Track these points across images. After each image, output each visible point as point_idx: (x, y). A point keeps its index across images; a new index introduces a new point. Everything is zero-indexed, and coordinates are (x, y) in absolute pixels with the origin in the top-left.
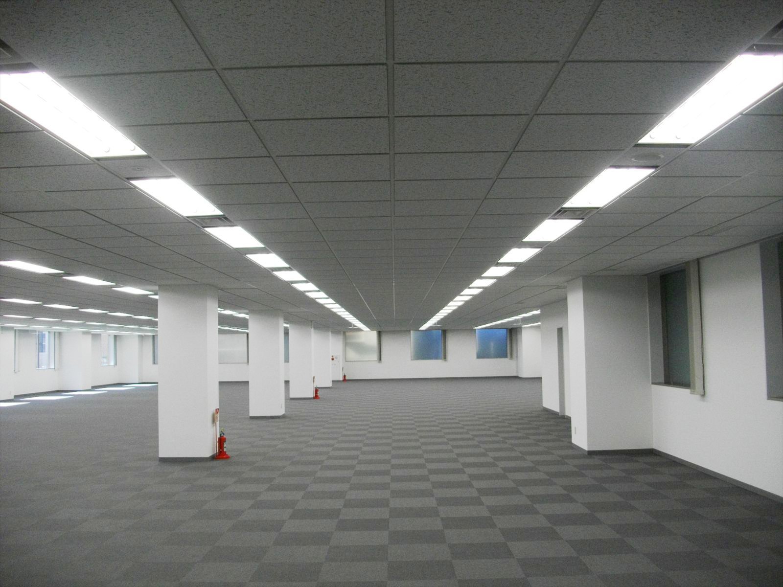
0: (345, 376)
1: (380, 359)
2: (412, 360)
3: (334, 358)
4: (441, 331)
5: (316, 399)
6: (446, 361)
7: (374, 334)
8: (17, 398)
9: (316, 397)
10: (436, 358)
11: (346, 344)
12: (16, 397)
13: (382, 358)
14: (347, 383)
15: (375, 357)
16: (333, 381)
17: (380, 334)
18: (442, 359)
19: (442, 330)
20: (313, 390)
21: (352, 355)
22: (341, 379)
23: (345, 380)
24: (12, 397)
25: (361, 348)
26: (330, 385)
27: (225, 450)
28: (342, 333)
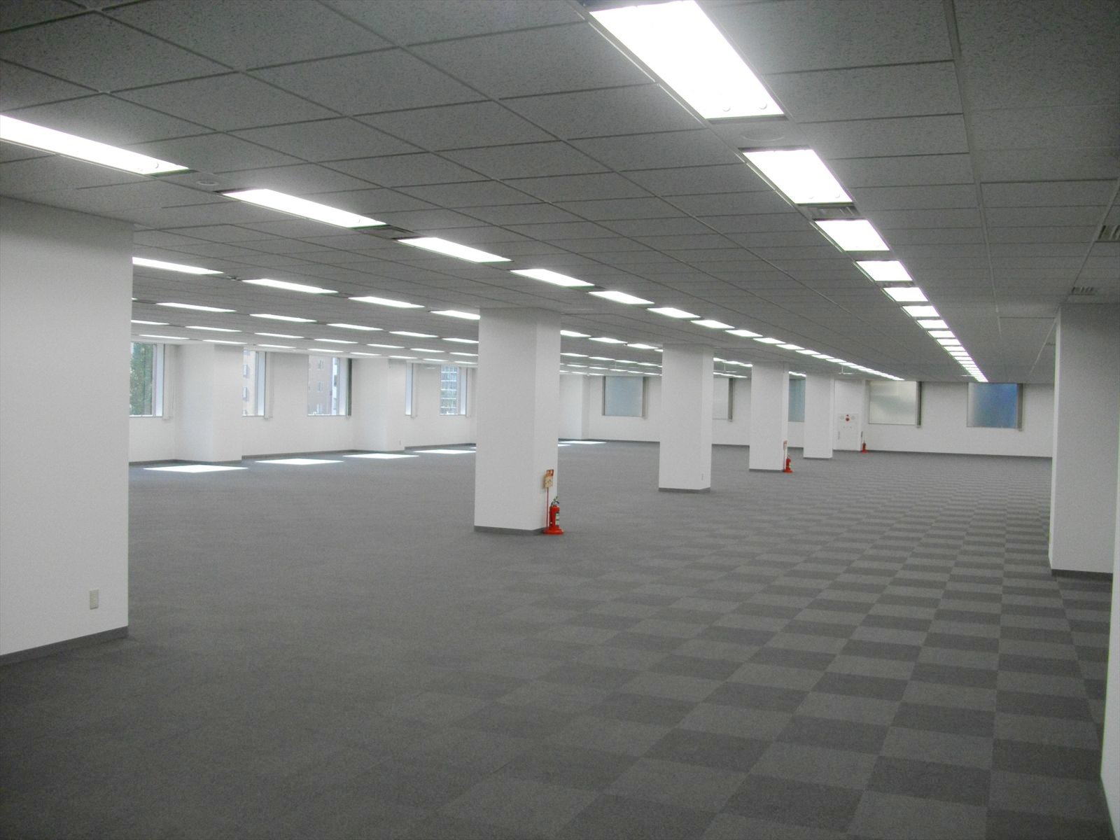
0: (864, 445)
1: (919, 423)
2: (968, 426)
3: (850, 417)
4: (1016, 385)
5: (786, 474)
6: (1021, 431)
7: (912, 387)
8: (409, 449)
9: (787, 470)
10: (1007, 426)
11: (870, 398)
12: (407, 448)
13: (922, 423)
14: (867, 454)
15: (913, 419)
16: (834, 451)
17: (921, 386)
18: (1015, 428)
19: (1018, 384)
20: (782, 460)
21: (879, 414)
22: (859, 448)
23: (864, 450)
24: (403, 449)
25: (893, 405)
26: (830, 455)
27: (557, 523)
28: (864, 382)
